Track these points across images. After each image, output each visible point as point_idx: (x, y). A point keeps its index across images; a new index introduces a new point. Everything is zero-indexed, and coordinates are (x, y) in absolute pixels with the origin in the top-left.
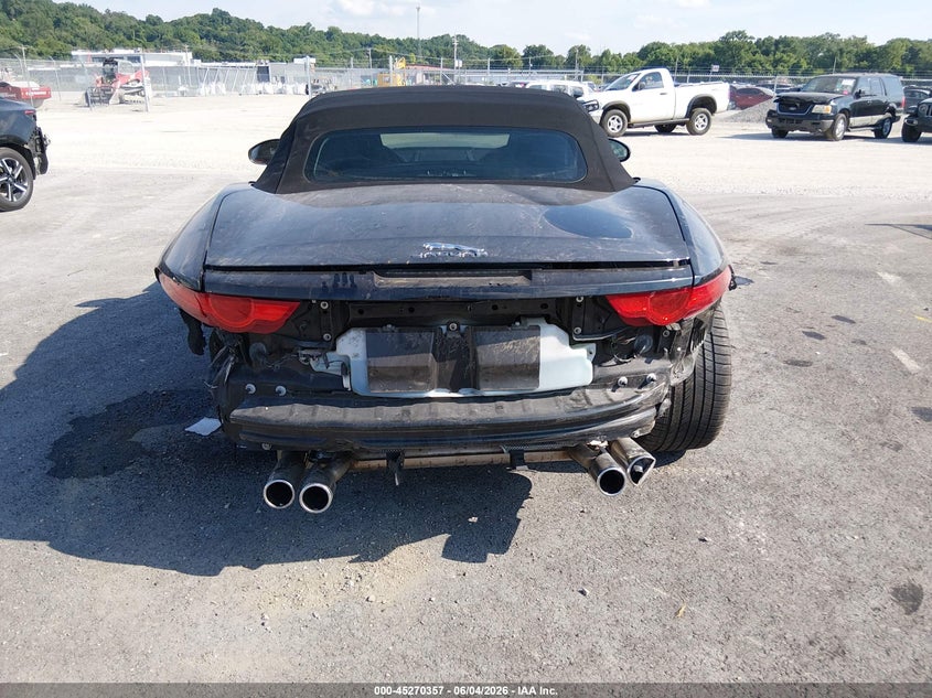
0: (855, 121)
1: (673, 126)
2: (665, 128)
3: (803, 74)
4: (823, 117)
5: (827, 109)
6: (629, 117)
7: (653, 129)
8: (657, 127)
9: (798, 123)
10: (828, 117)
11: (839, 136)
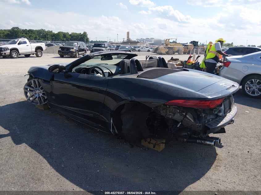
0: (80, 53)
1: (30, 55)
2: (27, 56)
3: (38, 40)
4: (73, 52)
5: (74, 50)
6: (19, 52)
7: (24, 56)
8: (25, 55)
9: (67, 54)
10: (74, 52)
11: (77, 57)
